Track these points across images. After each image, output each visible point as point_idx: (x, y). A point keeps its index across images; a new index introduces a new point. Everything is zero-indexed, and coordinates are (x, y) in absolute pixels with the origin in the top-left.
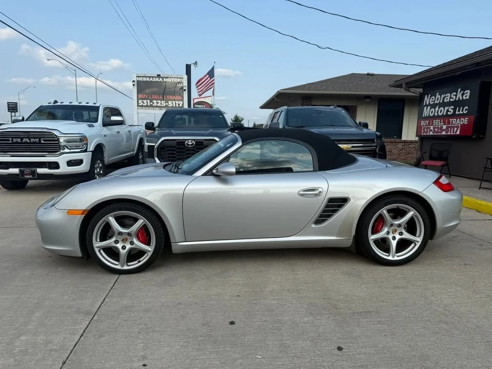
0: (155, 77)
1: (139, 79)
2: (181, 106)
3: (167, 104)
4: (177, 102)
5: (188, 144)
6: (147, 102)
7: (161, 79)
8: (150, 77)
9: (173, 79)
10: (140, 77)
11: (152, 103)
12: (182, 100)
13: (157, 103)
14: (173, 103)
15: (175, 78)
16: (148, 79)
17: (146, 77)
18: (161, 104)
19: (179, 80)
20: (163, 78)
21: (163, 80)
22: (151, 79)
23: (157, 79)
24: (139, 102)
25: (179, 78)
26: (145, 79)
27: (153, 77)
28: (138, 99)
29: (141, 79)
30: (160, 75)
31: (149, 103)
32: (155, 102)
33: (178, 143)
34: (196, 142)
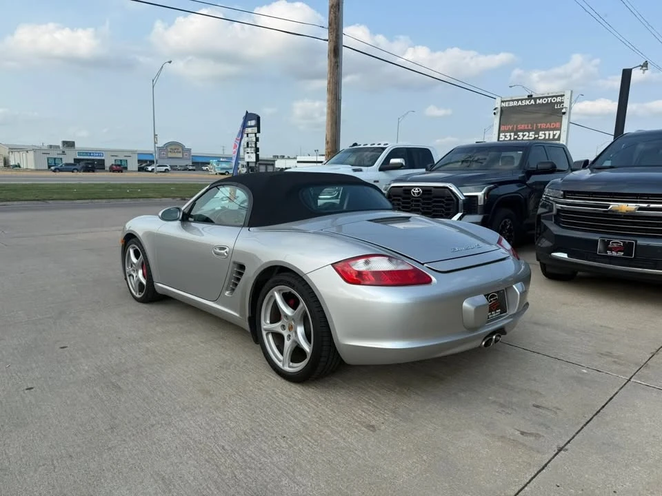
0: (526, 99)
1: (503, 105)
2: (556, 137)
3: (537, 136)
4: (551, 132)
5: (414, 193)
6: (510, 136)
7: (533, 100)
8: (518, 100)
9: (549, 99)
10: (506, 101)
11: (516, 137)
12: (559, 129)
13: (524, 136)
14: (545, 134)
15: (552, 97)
16: (515, 103)
17: (513, 101)
18: (528, 137)
19: (559, 99)
20: (535, 99)
21: (535, 102)
22: (520, 103)
23: (528, 102)
24: (501, 136)
25: (559, 96)
26: (511, 104)
27: (522, 100)
28: (499, 132)
29: (506, 105)
30: (531, 96)
31: (513, 136)
32: (520, 134)
33: (405, 190)
34: (423, 190)
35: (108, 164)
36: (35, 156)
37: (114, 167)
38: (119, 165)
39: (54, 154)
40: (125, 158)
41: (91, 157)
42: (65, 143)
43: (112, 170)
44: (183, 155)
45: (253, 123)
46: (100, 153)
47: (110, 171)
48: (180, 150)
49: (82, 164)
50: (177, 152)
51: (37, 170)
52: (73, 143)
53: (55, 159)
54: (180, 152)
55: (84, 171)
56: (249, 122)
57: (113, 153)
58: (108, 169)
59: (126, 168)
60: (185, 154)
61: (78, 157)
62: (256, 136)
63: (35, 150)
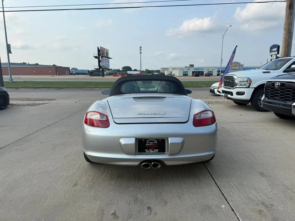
5: (276, 85)
34: (281, 84)
35: (205, 73)
36: (179, 71)
37: (207, 74)
38: (209, 73)
39: (185, 70)
40: (212, 70)
41: (199, 71)
42: (190, 65)
43: (206, 75)
44: (239, 68)
45: (275, 49)
46: (202, 68)
47: (205, 76)
48: (238, 65)
49: (195, 73)
50: (237, 66)
51: (179, 76)
52: (193, 65)
53: (186, 72)
54: (238, 66)
55: (195, 76)
56: (273, 49)
57: (207, 68)
58: (204, 75)
59: (212, 75)
60: (240, 67)
61: (194, 71)
62: (276, 56)
63: (179, 69)
